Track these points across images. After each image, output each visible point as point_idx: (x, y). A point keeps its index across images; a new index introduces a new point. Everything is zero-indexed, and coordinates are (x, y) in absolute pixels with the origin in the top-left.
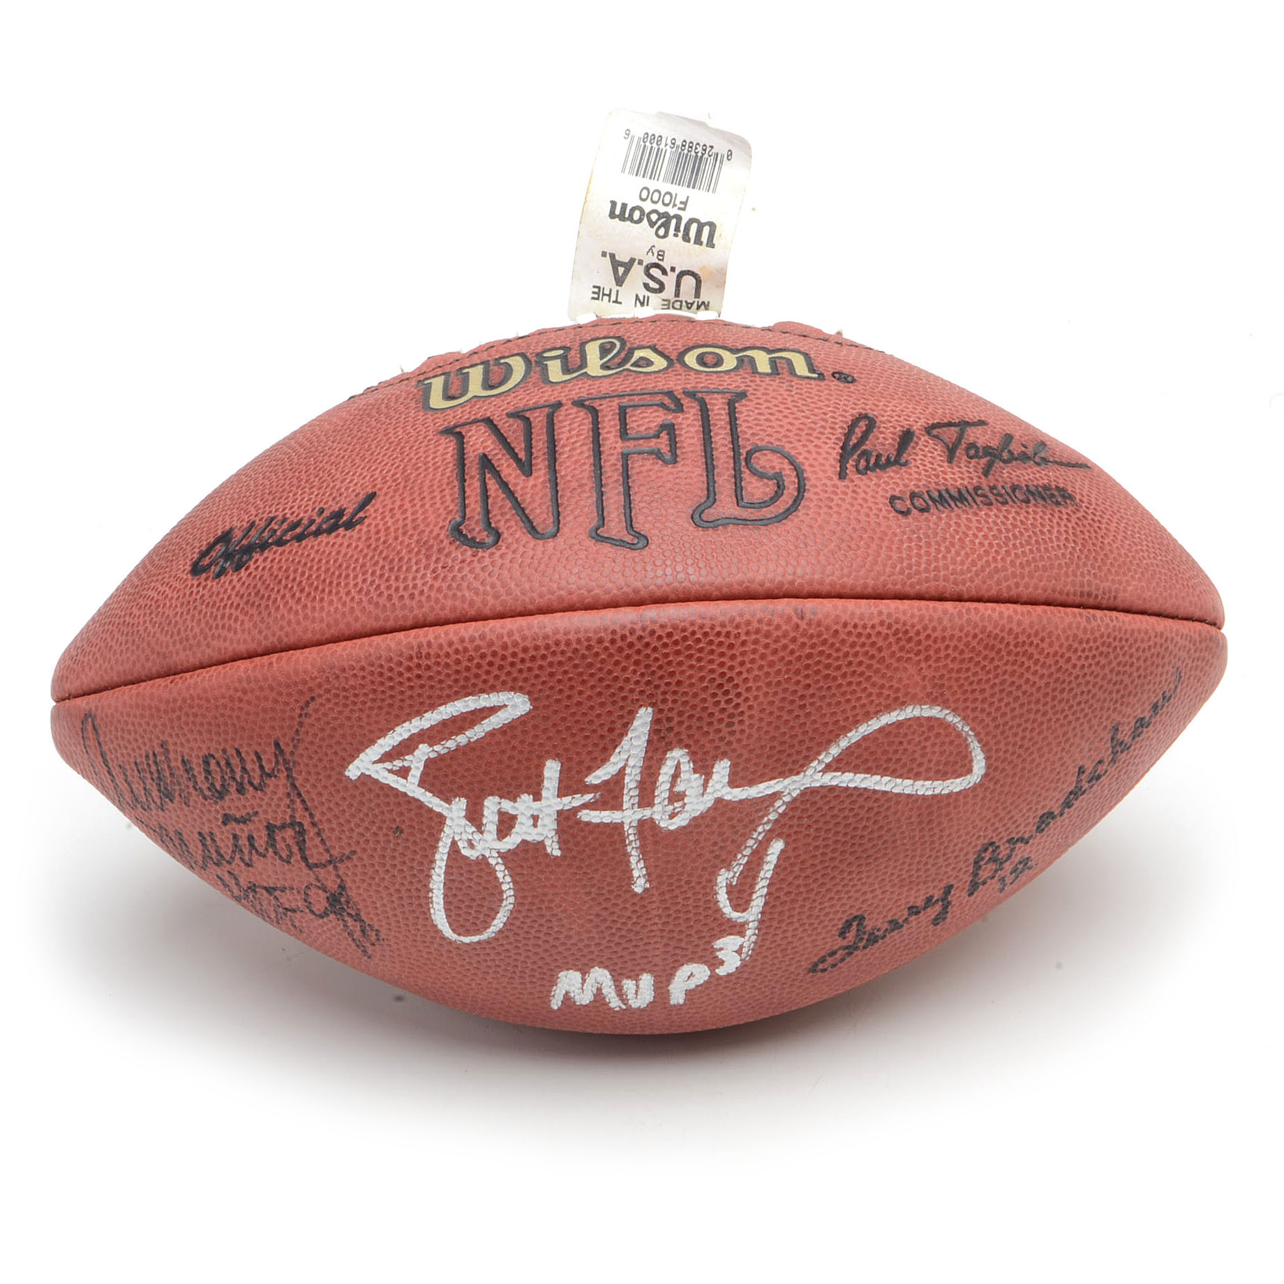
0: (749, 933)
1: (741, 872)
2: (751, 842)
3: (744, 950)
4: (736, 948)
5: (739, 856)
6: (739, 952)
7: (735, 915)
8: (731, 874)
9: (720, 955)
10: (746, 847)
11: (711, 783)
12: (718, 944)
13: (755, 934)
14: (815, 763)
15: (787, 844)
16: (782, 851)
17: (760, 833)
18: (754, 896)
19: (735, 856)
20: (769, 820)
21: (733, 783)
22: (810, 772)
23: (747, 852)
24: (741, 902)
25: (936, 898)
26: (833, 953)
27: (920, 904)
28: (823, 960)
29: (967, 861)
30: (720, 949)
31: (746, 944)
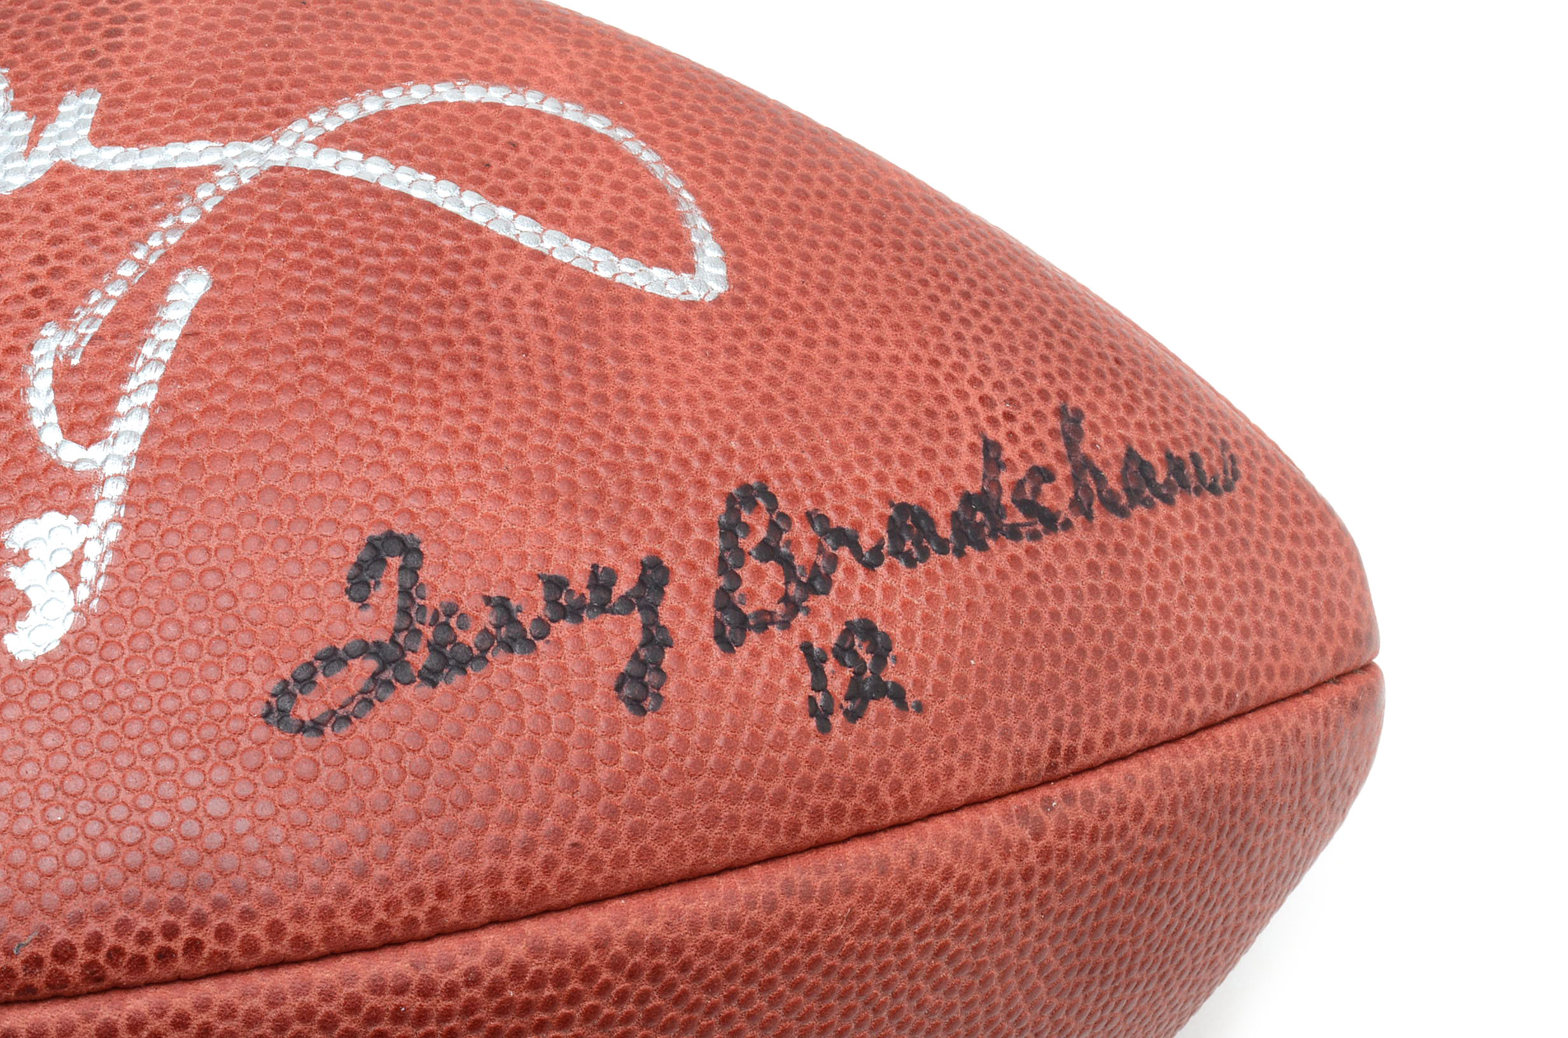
0: (104, 512)
1: (96, 338)
2: (127, 270)
3: (88, 571)
4: (64, 558)
5: (95, 297)
6: (71, 572)
7: (70, 453)
8: (69, 339)
9: (18, 576)
10: (116, 278)
11: (46, 134)
12: (22, 534)
13: (116, 520)
14: (299, 127)
15: (217, 285)
16: (204, 303)
17: (152, 250)
18: (123, 406)
19: (86, 294)
20: (179, 225)
21: (100, 136)
22: (286, 142)
23: (116, 291)
24: (87, 416)
25: (622, 587)
26: (333, 658)
27: (579, 582)
28: (306, 680)
29: (704, 507)
30: (22, 558)
31: (93, 550)
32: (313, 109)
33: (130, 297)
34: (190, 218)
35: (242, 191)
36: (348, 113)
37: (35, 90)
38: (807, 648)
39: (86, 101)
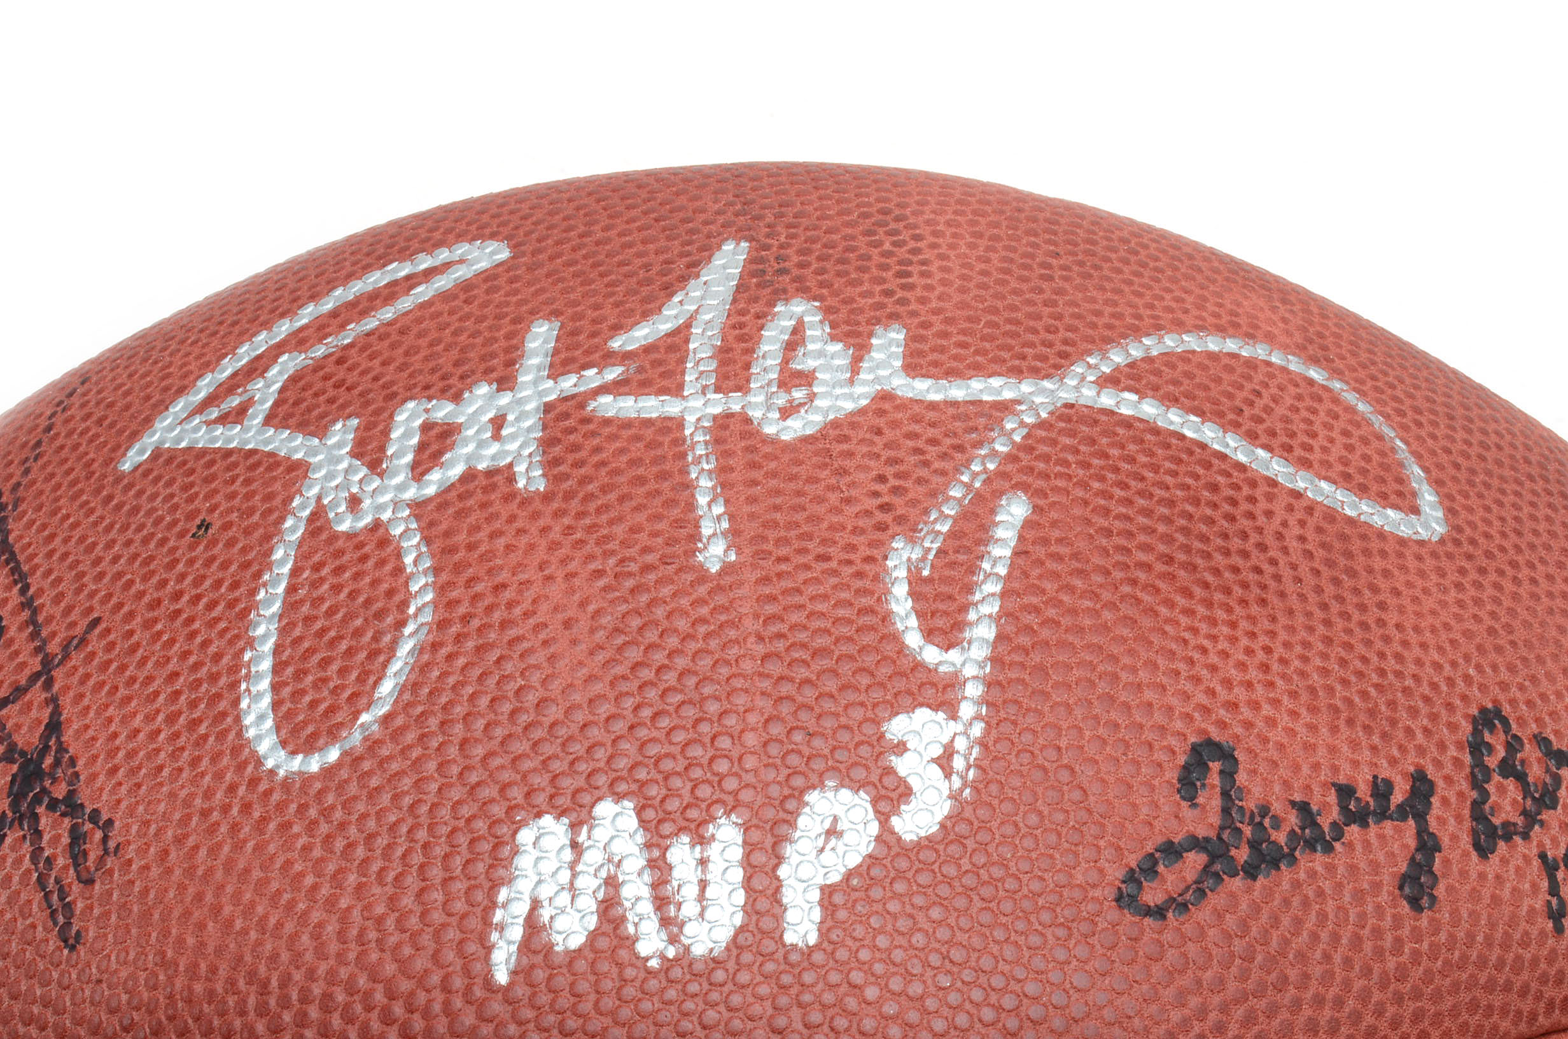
0: (967, 710)
1: (941, 552)
2: (956, 492)
3: (958, 763)
4: (937, 751)
5: (933, 516)
6: (944, 761)
7: (931, 655)
8: (916, 554)
9: (903, 765)
10: (949, 498)
11: (865, 365)
12: (897, 727)
13: (978, 717)
14: (1079, 369)
15: (1037, 509)
16: (1028, 524)
17: (975, 475)
18: (972, 616)
19: (926, 512)
20: (994, 453)
21: (913, 367)
22: (1071, 382)
23: (950, 510)
24: (940, 622)
25: (1397, 798)
26: (1172, 851)
27: (1363, 791)
28: (1149, 868)
29: (1453, 727)
30: (901, 748)
31: (961, 744)
32: (1090, 353)
33: (965, 515)
34: (1001, 447)
35: (1042, 425)
36: (1117, 358)
37: (847, 323)
38: (1543, 856)
39: (893, 335)
